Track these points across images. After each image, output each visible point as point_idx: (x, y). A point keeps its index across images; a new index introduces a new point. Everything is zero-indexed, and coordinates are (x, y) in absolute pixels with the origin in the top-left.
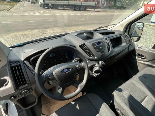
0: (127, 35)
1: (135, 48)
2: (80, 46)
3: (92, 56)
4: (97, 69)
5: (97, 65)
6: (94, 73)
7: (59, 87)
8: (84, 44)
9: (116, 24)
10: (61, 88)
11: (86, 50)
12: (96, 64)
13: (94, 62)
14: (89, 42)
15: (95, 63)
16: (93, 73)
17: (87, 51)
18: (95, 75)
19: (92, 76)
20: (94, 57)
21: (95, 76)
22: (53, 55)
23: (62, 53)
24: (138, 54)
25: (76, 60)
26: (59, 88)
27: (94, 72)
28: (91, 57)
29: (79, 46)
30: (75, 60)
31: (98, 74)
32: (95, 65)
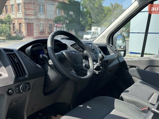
0: (112, 45)
1: (125, 60)
9: (97, 37)
11: (79, 49)
21: (97, 73)
24: (130, 67)
29: (70, 46)
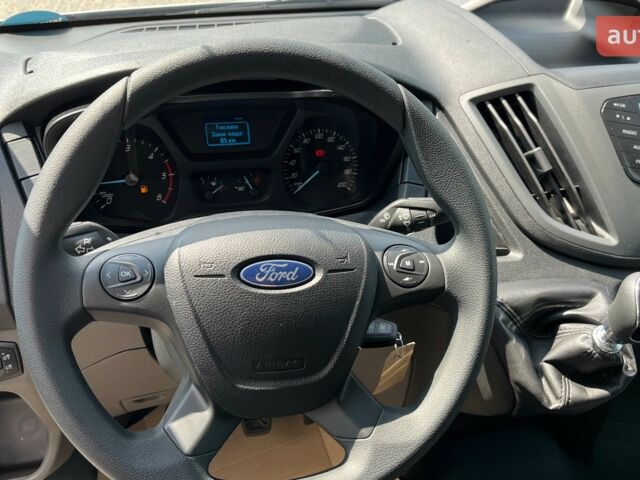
2: (480, 104)
3: (579, 215)
4: (587, 345)
5: (598, 307)
6: (549, 369)
7: (192, 398)
8: (527, 92)
10: (199, 409)
11: (525, 148)
12: (589, 297)
13: (583, 272)
14: (581, 85)
15: (585, 289)
16: (539, 373)
17: (532, 159)
18: (559, 392)
19: (524, 391)
20: (593, 232)
21: (555, 404)
22: (238, 139)
23: (319, 136)
25: (404, 215)
26: (192, 408)
27: (552, 362)
28: (567, 222)
29: (473, 101)
30: (401, 210)
31: (594, 393)
32: (585, 298)
